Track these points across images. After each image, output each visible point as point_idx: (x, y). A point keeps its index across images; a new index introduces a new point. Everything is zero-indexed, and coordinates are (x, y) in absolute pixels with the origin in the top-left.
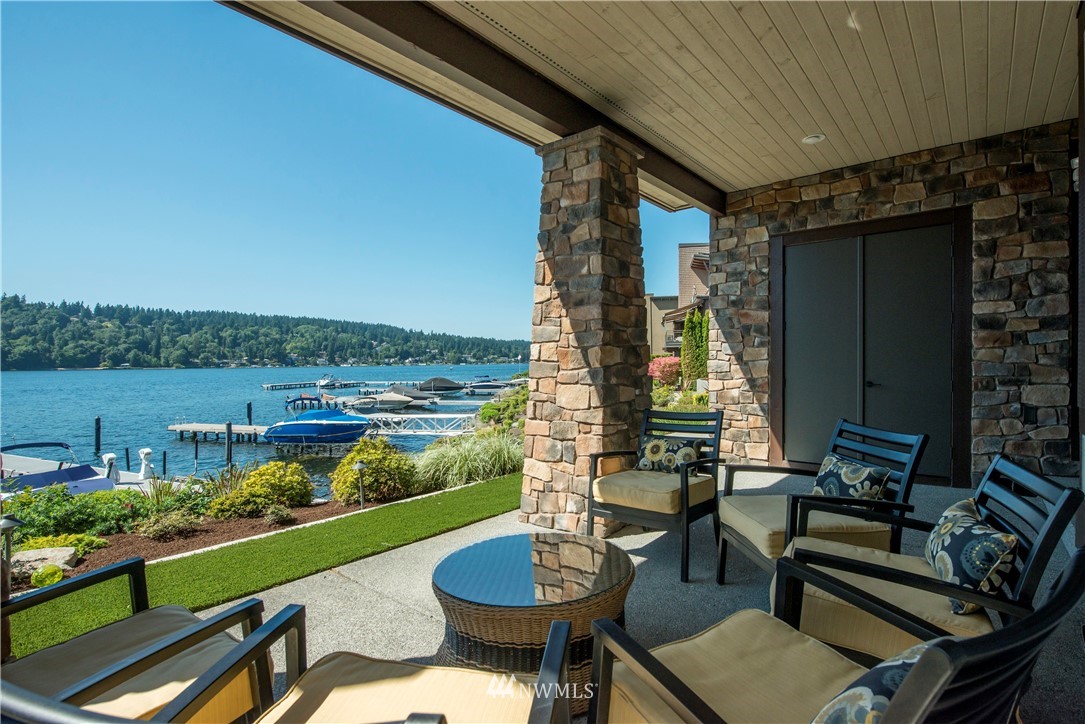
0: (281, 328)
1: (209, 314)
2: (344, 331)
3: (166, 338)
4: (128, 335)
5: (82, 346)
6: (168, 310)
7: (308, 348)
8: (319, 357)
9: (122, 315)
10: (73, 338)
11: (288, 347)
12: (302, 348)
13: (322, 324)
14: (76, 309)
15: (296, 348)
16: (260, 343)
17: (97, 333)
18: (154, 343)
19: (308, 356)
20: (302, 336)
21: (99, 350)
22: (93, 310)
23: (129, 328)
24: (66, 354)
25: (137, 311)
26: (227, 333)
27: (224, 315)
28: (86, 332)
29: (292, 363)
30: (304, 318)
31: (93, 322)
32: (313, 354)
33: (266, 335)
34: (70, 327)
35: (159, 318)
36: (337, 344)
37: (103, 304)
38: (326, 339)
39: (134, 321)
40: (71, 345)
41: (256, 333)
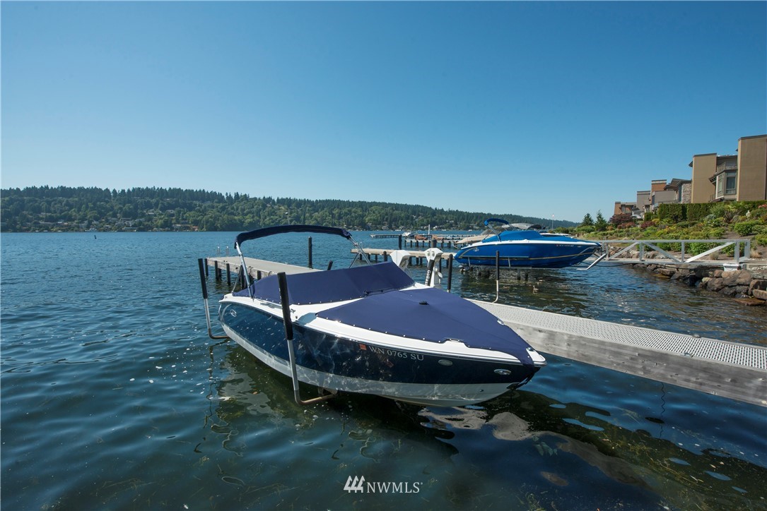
0: (362, 208)
1: (327, 201)
2: (396, 209)
3: (307, 215)
4: (291, 213)
5: (272, 219)
6: (308, 200)
7: (377, 220)
8: (384, 225)
9: (287, 202)
10: (268, 215)
11: (367, 219)
12: (374, 220)
13: (384, 205)
14: (270, 199)
15: (371, 219)
16: (352, 217)
17: (278, 212)
18: (302, 217)
19: (377, 224)
20: (374, 212)
21: (279, 221)
22: (276, 200)
23: (291, 209)
24: (266, 223)
25: (295, 200)
26: (336, 211)
27: (334, 202)
28: (274, 212)
29: (368, 229)
30: (374, 202)
31: (276, 207)
32: (379, 224)
33: (355, 213)
34: (267, 209)
35: (304, 204)
36: (393, 217)
37: (280, 198)
38: (387, 214)
39: (293, 206)
40: (268, 219)
41: (350, 211)
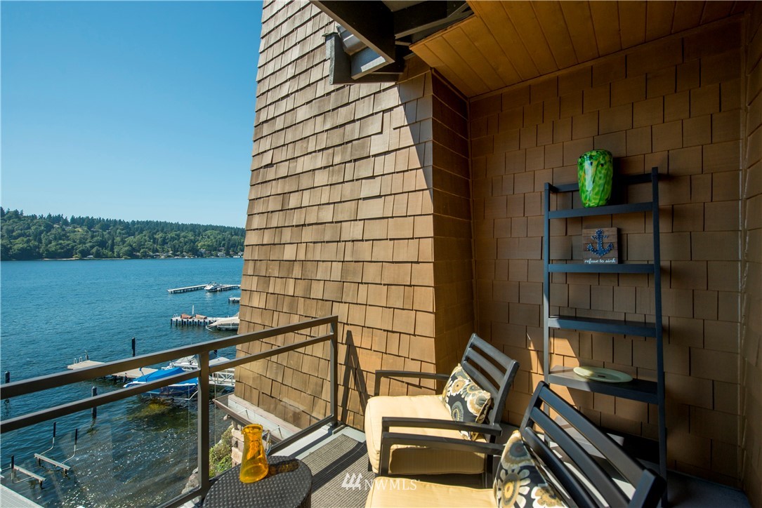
0: (195, 232)
1: (148, 223)
2: (236, 234)
3: (118, 239)
4: (93, 237)
5: (61, 244)
6: (120, 220)
7: (213, 245)
8: (220, 251)
9: (90, 223)
10: (55, 239)
11: (199, 245)
12: (209, 246)
13: (222, 229)
14: (58, 219)
15: (204, 245)
16: (181, 243)
17: (72, 236)
18: (110, 242)
19: (212, 250)
20: (209, 237)
21: (73, 247)
22: (69, 220)
23: (94, 232)
24: (50, 250)
25: (99, 221)
26: (159, 236)
27: (158, 224)
28: (64, 235)
29: (201, 255)
30: (211, 226)
31: (69, 228)
32: (215, 249)
33: (185, 237)
34: (53, 231)
35: (114, 226)
36: (231, 243)
37: (76, 216)
38: (224, 240)
39: (97, 228)
40: (53, 243)
41: (178, 235)
